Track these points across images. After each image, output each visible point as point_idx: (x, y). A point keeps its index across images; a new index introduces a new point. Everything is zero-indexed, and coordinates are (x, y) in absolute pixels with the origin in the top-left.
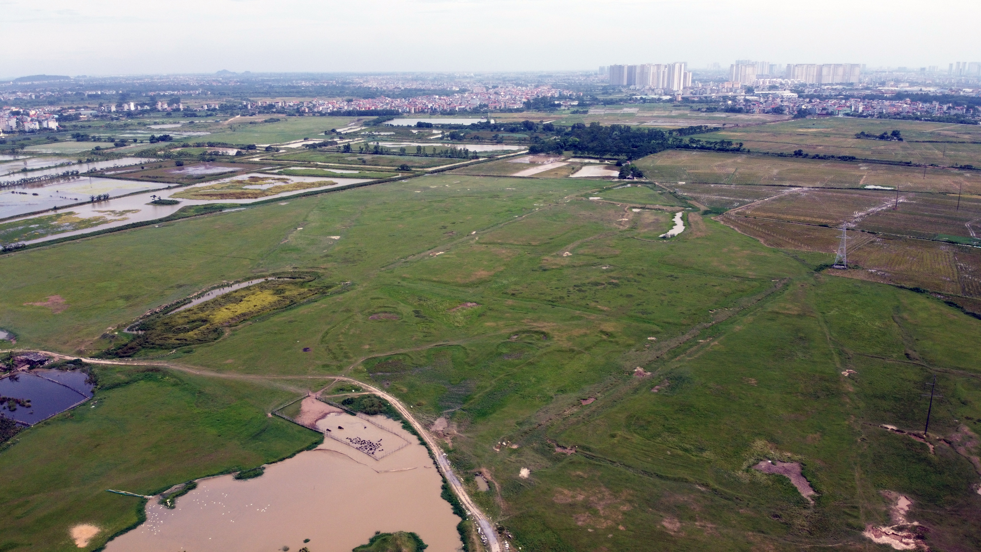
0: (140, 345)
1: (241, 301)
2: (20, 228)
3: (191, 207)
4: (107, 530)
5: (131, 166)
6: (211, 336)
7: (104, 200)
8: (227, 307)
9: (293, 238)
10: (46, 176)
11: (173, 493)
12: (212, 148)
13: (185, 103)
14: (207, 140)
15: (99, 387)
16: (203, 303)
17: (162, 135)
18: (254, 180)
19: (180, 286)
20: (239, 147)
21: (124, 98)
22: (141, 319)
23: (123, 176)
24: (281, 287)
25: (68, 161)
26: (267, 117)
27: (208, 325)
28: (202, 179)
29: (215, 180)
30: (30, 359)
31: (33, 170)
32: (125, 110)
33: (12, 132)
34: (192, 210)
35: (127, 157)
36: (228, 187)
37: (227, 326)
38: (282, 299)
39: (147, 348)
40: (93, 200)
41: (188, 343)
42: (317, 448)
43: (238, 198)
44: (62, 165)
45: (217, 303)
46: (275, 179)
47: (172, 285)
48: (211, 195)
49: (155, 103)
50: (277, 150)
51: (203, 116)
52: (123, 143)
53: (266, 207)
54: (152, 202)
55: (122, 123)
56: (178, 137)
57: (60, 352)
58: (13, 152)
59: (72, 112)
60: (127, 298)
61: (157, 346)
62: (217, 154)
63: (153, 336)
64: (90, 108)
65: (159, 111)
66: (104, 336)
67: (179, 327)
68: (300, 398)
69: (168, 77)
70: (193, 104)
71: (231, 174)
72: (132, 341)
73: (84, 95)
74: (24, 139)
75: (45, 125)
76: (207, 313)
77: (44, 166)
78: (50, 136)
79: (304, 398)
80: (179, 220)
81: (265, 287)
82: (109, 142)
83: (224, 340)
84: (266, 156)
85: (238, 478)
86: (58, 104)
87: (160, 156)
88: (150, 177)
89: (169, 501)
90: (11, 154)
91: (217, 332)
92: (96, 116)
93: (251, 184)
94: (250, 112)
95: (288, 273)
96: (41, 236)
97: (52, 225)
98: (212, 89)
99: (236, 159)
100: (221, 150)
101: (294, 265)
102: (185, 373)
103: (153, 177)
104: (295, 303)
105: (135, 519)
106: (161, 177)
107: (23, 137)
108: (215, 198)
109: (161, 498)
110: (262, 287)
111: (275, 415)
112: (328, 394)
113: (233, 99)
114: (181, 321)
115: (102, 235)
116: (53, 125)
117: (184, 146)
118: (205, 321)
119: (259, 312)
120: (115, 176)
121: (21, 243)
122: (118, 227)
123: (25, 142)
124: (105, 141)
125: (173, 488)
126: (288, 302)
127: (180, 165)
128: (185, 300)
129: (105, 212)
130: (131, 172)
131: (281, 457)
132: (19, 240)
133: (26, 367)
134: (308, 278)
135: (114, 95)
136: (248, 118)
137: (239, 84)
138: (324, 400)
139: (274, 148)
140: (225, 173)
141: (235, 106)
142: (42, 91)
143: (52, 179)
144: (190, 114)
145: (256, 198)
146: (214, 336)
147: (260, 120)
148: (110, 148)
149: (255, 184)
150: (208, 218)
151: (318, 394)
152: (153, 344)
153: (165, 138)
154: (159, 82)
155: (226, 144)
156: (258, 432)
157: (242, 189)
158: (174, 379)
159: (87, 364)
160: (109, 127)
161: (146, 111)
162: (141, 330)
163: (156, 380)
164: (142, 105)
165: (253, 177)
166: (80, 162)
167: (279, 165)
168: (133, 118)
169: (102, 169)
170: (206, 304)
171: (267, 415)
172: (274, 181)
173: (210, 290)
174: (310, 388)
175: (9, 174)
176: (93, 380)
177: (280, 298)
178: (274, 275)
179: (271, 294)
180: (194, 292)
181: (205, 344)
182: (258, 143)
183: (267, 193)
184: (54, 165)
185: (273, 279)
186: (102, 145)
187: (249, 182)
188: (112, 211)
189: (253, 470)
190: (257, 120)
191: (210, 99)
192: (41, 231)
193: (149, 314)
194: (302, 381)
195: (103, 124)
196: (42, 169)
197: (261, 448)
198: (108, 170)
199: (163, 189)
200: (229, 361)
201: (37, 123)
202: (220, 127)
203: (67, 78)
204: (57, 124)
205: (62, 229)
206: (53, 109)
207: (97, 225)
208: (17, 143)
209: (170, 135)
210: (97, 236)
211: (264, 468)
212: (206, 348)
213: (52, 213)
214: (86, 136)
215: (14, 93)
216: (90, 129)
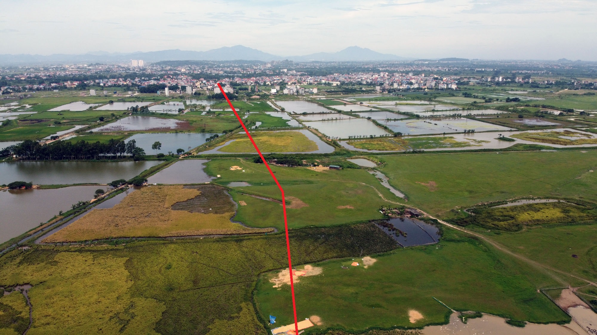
0: (471, 221)
1: (539, 211)
2: (424, 141)
3: (521, 145)
4: (427, 319)
5: (491, 114)
6: (514, 228)
7: (472, 133)
8: (529, 213)
9: (584, 177)
10: (444, 115)
11: (467, 315)
12: (544, 109)
13: (533, 79)
14: (541, 104)
15: (443, 238)
16: (514, 206)
17: (514, 98)
18: (567, 133)
19: (502, 192)
20: (562, 109)
21: (497, 74)
22: (475, 206)
23: (485, 120)
24: (567, 208)
25: (457, 108)
26: (587, 91)
27: (514, 221)
28: (533, 128)
29: (541, 129)
30: (412, 212)
31: (437, 111)
32: (496, 81)
33: (432, 89)
34: (522, 147)
35: (491, 109)
36: (549, 135)
37: (525, 225)
38: (566, 216)
39: (474, 224)
40: (465, 132)
41: (499, 228)
42: (564, 325)
43: (553, 143)
44: (453, 110)
45: (523, 209)
46: (582, 134)
47: (498, 190)
48: (536, 139)
49: (515, 78)
50: (589, 114)
51: (543, 88)
52: (490, 100)
53: (571, 152)
54: (499, 138)
55: (492, 88)
56: (524, 100)
57: (428, 213)
58: (430, 100)
59: (466, 80)
60: (471, 192)
61: (481, 225)
62: (546, 113)
63: (479, 218)
64: (476, 78)
65: (516, 83)
66: (453, 211)
67: (496, 217)
68: (561, 287)
69: (526, 62)
70: (537, 79)
71: (552, 127)
72: (467, 218)
73: (475, 70)
74: (437, 93)
75: (449, 86)
76: (515, 213)
77: (444, 109)
78: (450, 93)
79: (565, 288)
80: (512, 152)
81: (557, 206)
82: (482, 99)
83: (521, 233)
84: (579, 117)
85: (508, 323)
86: (459, 75)
87: (510, 111)
88: (501, 123)
89: (465, 318)
90: (428, 101)
91: (518, 227)
92: (478, 83)
93: (564, 135)
94: (575, 87)
95: (575, 200)
96: (434, 147)
97: (440, 143)
98: (553, 71)
99: (558, 117)
100: (549, 111)
101: (581, 196)
102: (492, 246)
103: (503, 123)
104: (575, 222)
105: (443, 320)
106: (508, 124)
107: (437, 92)
108: (538, 141)
109: (460, 314)
110: (554, 205)
111: (542, 292)
112: (581, 291)
113: (565, 78)
114: (498, 214)
115: (465, 153)
116: (454, 87)
117: (526, 106)
118: (512, 218)
119: (549, 221)
120: (481, 120)
121: (422, 150)
122: (475, 150)
123: (437, 95)
124: (480, 98)
125: (468, 312)
126: (570, 220)
127: (521, 117)
128: (503, 202)
129: (470, 140)
130: (490, 118)
131: (539, 321)
132: (422, 148)
133: (410, 215)
134: (588, 207)
135: (492, 71)
136: (573, 91)
137: (572, 68)
138: (578, 295)
139: (586, 113)
140: (549, 126)
141: (566, 83)
142: (452, 67)
143: (447, 117)
144: (535, 85)
145: (566, 145)
146: (516, 228)
147: (581, 93)
148: (482, 103)
149: (567, 136)
150: (531, 153)
151: (575, 290)
152: (478, 223)
153: (516, 100)
154: (520, 65)
155: (554, 107)
156: (528, 299)
157: (557, 138)
158: (485, 248)
159: (440, 223)
160: (484, 90)
161: (508, 82)
162: (474, 213)
163: (475, 245)
164: (506, 78)
165: (567, 131)
166: (464, 109)
167: (587, 125)
168: (499, 86)
169: (474, 115)
170: (516, 207)
171: (537, 291)
172: (581, 135)
173: (520, 199)
174: (570, 284)
175: (425, 112)
176: (441, 233)
177: (565, 216)
178: (565, 199)
179: (561, 212)
180: (510, 198)
181: (509, 232)
182: (576, 109)
183: (574, 143)
184: (449, 109)
185: (564, 201)
186: (478, 100)
187: (563, 134)
188: (474, 140)
189: (518, 322)
190: (578, 93)
191: (550, 77)
192: (434, 145)
193: (480, 204)
194: (565, 276)
195: (481, 88)
196: (442, 111)
197: (527, 310)
198: (478, 115)
199: (507, 131)
200: (522, 247)
201: (446, 85)
202: (552, 95)
203: (467, 60)
204: (456, 86)
205: (445, 145)
206: (456, 77)
207: (464, 146)
208: (433, 95)
209: (519, 98)
210: (462, 153)
211: (526, 324)
212: (509, 235)
213: (442, 136)
214: (470, 94)
215: (438, 67)
216: (473, 91)
